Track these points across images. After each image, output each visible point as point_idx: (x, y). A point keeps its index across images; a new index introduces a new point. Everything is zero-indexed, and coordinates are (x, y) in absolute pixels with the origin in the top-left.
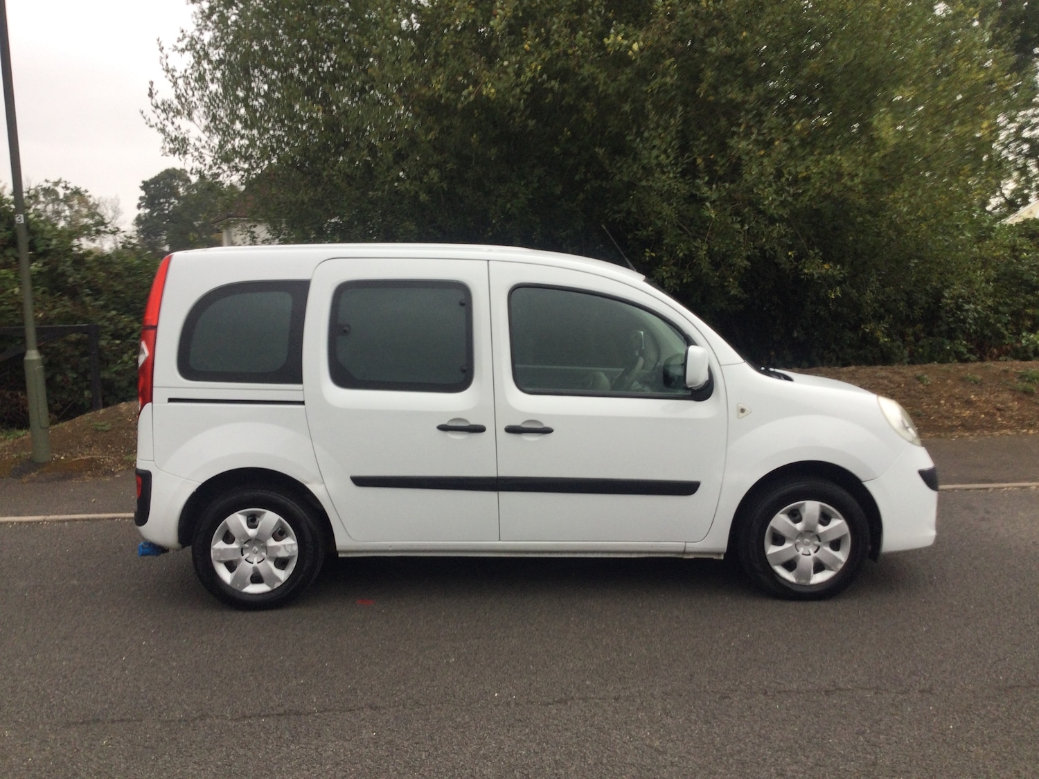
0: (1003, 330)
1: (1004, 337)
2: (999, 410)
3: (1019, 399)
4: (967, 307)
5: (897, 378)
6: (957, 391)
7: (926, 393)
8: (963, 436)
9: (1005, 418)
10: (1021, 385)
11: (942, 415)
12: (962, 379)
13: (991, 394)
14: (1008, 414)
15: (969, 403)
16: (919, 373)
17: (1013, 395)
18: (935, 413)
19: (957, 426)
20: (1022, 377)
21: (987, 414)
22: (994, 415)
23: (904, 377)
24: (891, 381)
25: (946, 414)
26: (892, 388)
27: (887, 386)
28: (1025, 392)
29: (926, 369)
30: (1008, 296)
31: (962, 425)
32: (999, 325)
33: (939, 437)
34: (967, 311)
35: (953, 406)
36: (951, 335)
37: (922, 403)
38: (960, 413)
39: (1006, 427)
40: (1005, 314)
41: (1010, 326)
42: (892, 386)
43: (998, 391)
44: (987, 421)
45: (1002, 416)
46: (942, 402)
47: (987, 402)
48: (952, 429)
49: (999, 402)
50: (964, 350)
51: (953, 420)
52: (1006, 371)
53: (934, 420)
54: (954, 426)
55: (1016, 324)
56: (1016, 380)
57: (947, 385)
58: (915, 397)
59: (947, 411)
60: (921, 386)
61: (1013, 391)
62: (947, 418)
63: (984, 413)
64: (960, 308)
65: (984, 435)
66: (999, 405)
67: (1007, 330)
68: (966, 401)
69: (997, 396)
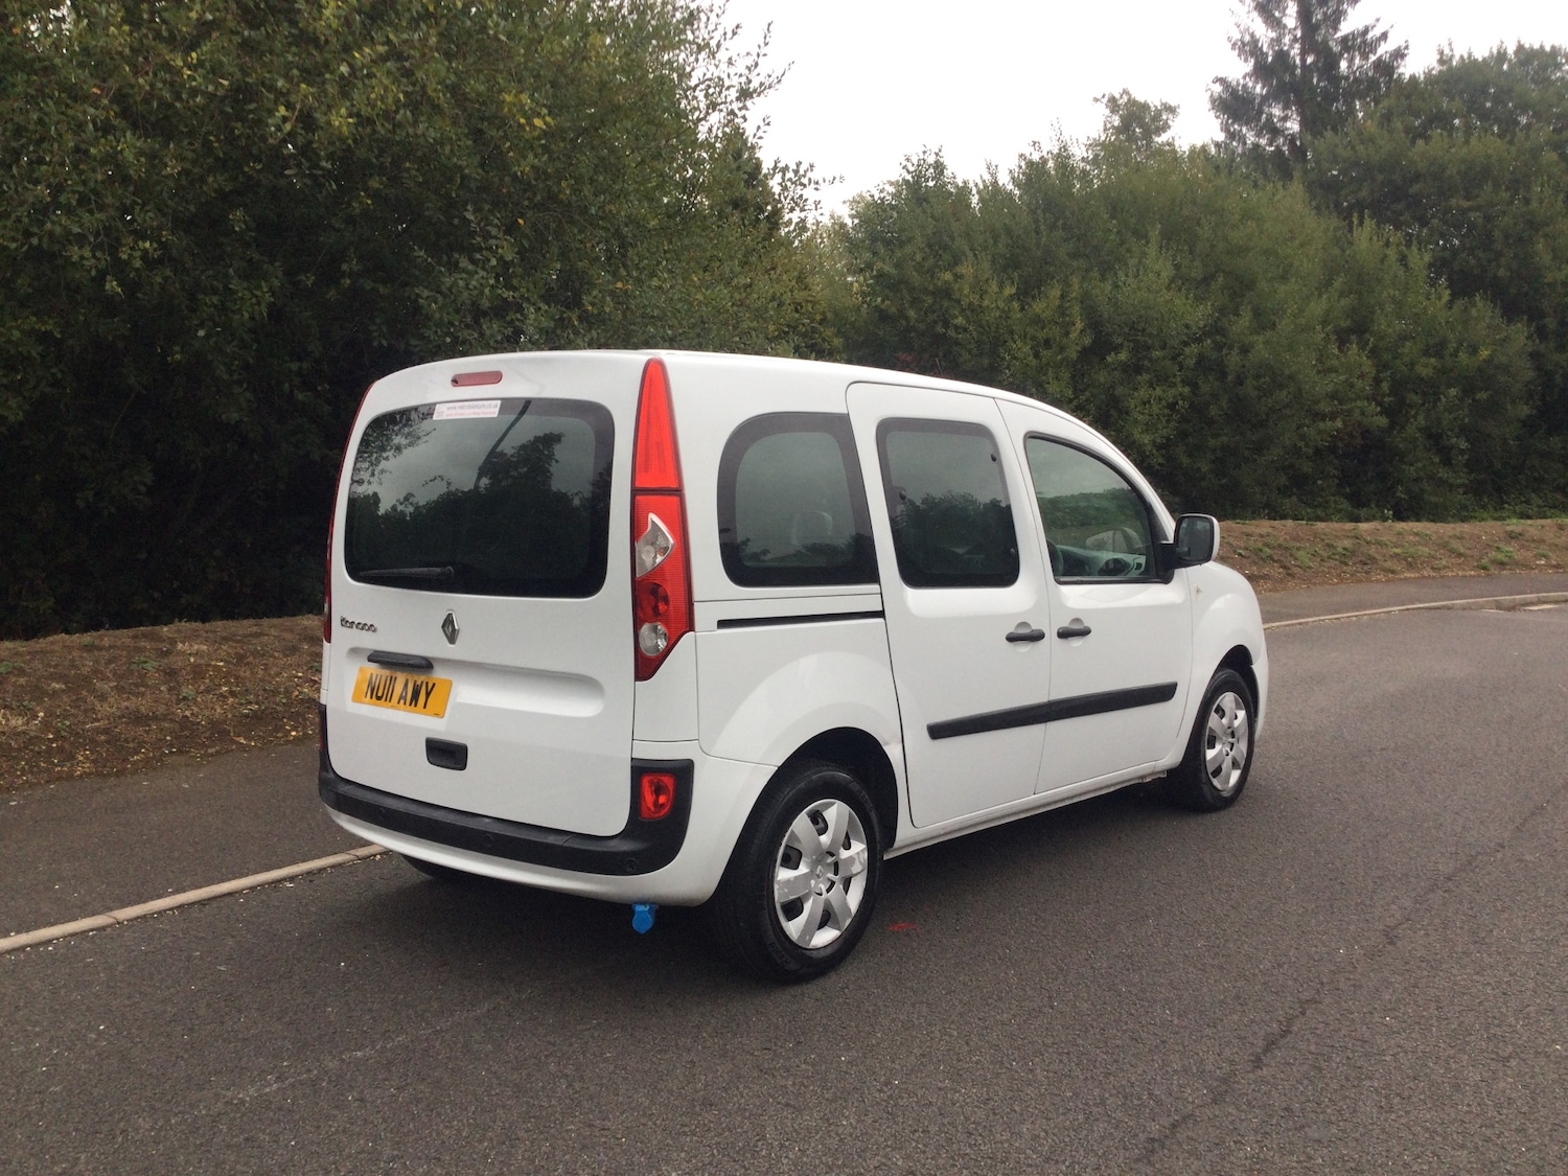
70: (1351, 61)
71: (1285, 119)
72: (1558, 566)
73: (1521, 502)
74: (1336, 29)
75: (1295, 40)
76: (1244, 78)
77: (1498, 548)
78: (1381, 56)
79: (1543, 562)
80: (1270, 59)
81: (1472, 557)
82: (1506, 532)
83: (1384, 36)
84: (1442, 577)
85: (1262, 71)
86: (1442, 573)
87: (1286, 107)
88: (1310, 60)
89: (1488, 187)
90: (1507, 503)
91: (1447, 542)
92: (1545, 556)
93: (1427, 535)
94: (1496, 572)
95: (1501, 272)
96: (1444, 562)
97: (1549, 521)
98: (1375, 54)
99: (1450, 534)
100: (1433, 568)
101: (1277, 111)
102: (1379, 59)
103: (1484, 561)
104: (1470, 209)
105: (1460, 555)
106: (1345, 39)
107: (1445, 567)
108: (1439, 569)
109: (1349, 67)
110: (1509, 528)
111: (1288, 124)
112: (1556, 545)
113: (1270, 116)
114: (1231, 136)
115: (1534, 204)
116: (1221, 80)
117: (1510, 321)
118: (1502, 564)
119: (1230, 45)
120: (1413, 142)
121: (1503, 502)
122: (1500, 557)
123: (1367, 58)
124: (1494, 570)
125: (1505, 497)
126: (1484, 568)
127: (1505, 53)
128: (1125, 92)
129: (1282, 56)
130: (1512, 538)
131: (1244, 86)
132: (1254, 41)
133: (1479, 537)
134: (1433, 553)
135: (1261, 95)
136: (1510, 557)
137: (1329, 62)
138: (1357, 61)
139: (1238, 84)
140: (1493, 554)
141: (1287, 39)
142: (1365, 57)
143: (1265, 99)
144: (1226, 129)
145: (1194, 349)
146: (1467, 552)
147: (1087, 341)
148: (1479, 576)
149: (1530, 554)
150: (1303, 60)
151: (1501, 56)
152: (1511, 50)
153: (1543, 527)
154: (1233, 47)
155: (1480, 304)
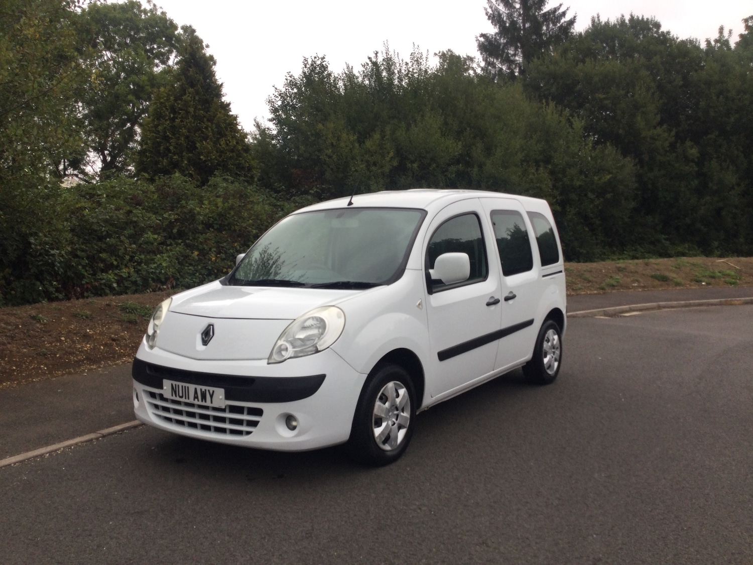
0: (83, 271)
1: (84, 277)
2: (114, 340)
3: (127, 329)
4: (52, 252)
5: (12, 319)
6: (73, 327)
7: (44, 331)
8: (92, 369)
9: (121, 346)
10: (125, 316)
11: (67, 352)
12: (75, 316)
13: (103, 326)
14: (123, 343)
15: (86, 337)
16: (33, 313)
17: (122, 325)
18: (58, 350)
19: (83, 361)
20: (124, 309)
21: (105, 345)
22: (111, 345)
23: (20, 318)
24: (7, 324)
25: (69, 350)
26: (10, 330)
27: (4, 328)
28: (130, 322)
29: (38, 309)
30: (83, 244)
31: (88, 359)
32: (80, 267)
33: (70, 373)
34: (53, 255)
35: (74, 342)
36: (39, 277)
37: (44, 341)
38: (82, 347)
39: (125, 356)
40: (83, 259)
41: (87, 268)
42: (10, 327)
43: (108, 323)
44: (107, 352)
45: (118, 345)
46: (63, 339)
47: (102, 334)
48: (78, 363)
49: (112, 333)
50: (52, 289)
51: (77, 355)
52: (108, 305)
53: (60, 358)
54: (80, 360)
55: (92, 267)
56: (119, 312)
57: (62, 323)
58: (35, 337)
59: (70, 347)
60: (38, 325)
61: (120, 322)
62: (71, 353)
63: (103, 345)
64: (47, 253)
65: (110, 365)
66: (113, 336)
67: (86, 271)
68: (84, 336)
69: (109, 328)
70: (548, 26)
71: (515, 55)
72: (644, 287)
73: (633, 250)
74: (540, 9)
75: (520, 15)
76: (495, 35)
77: (611, 277)
78: (563, 23)
79: (636, 285)
80: (507, 25)
81: (596, 282)
82: (617, 267)
83: (564, 14)
84: (577, 295)
85: (503, 31)
86: (579, 292)
87: (516, 49)
88: (527, 25)
89: (614, 89)
90: (626, 251)
91: (582, 274)
92: (637, 281)
93: (571, 270)
94: (609, 291)
95: (621, 131)
96: (579, 286)
97: (641, 261)
98: (559, 23)
99: (585, 269)
100: (573, 290)
101: (511, 52)
102: (561, 26)
103: (603, 285)
104: (605, 99)
105: (589, 281)
106: (545, 14)
107: (580, 289)
108: (576, 290)
109: (547, 29)
110: (618, 265)
111: (517, 58)
112: (644, 275)
113: (508, 53)
114: (488, 63)
115: (636, 96)
116: (483, 35)
117: (625, 157)
118: (613, 286)
119: (487, 17)
120: (577, 65)
121: (624, 250)
122: (613, 282)
123: (556, 25)
124: (608, 290)
125: (625, 248)
126: (603, 289)
127: (624, 20)
128: (449, 50)
129: (513, 23)
130: (619, 271)
131: (495, 38)
132: (500, 15)
133: (601, 271)
134: (574, 280)
135: (504, 43)
136: (618, 282)
137: (536, 26)
138: (551, 25)
139: (492, 37)
140: (608, 280)
141: (515, 15)
142: (555, 24)
143: (505, 44)
144: (485, 60)
145: (453, 168)
146: (594, 279)
147: (395, 164)
148: (599, 294)
149: (629, 280)
150: (524, 25)
151: (623, 22)
152: (627, 18)
153: (637, 264)
154: (489, 19)
155: (610, 147)
